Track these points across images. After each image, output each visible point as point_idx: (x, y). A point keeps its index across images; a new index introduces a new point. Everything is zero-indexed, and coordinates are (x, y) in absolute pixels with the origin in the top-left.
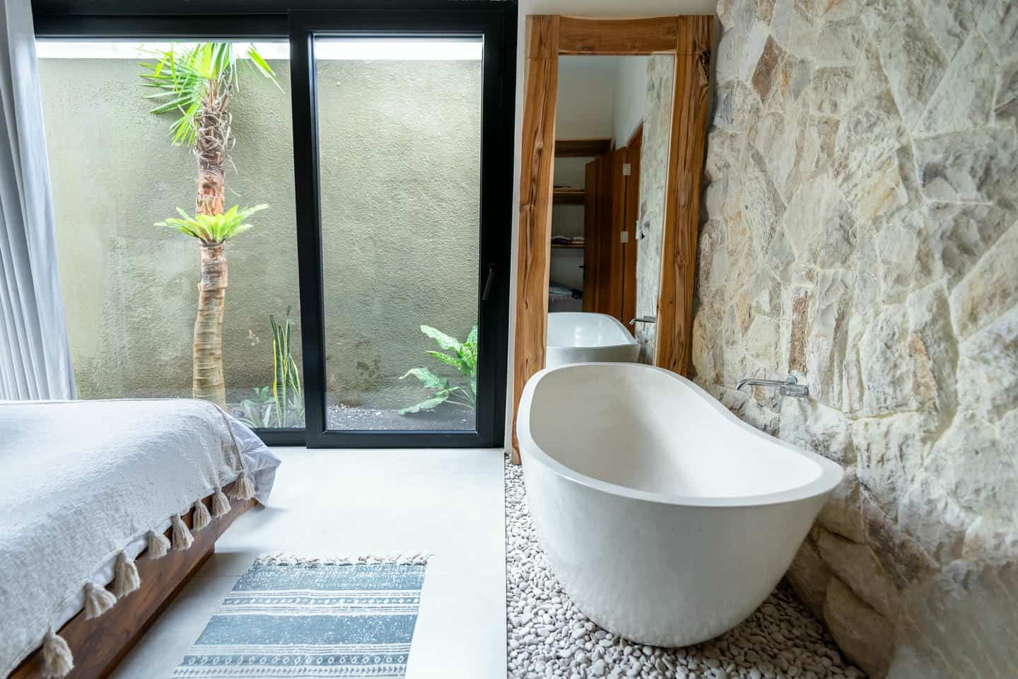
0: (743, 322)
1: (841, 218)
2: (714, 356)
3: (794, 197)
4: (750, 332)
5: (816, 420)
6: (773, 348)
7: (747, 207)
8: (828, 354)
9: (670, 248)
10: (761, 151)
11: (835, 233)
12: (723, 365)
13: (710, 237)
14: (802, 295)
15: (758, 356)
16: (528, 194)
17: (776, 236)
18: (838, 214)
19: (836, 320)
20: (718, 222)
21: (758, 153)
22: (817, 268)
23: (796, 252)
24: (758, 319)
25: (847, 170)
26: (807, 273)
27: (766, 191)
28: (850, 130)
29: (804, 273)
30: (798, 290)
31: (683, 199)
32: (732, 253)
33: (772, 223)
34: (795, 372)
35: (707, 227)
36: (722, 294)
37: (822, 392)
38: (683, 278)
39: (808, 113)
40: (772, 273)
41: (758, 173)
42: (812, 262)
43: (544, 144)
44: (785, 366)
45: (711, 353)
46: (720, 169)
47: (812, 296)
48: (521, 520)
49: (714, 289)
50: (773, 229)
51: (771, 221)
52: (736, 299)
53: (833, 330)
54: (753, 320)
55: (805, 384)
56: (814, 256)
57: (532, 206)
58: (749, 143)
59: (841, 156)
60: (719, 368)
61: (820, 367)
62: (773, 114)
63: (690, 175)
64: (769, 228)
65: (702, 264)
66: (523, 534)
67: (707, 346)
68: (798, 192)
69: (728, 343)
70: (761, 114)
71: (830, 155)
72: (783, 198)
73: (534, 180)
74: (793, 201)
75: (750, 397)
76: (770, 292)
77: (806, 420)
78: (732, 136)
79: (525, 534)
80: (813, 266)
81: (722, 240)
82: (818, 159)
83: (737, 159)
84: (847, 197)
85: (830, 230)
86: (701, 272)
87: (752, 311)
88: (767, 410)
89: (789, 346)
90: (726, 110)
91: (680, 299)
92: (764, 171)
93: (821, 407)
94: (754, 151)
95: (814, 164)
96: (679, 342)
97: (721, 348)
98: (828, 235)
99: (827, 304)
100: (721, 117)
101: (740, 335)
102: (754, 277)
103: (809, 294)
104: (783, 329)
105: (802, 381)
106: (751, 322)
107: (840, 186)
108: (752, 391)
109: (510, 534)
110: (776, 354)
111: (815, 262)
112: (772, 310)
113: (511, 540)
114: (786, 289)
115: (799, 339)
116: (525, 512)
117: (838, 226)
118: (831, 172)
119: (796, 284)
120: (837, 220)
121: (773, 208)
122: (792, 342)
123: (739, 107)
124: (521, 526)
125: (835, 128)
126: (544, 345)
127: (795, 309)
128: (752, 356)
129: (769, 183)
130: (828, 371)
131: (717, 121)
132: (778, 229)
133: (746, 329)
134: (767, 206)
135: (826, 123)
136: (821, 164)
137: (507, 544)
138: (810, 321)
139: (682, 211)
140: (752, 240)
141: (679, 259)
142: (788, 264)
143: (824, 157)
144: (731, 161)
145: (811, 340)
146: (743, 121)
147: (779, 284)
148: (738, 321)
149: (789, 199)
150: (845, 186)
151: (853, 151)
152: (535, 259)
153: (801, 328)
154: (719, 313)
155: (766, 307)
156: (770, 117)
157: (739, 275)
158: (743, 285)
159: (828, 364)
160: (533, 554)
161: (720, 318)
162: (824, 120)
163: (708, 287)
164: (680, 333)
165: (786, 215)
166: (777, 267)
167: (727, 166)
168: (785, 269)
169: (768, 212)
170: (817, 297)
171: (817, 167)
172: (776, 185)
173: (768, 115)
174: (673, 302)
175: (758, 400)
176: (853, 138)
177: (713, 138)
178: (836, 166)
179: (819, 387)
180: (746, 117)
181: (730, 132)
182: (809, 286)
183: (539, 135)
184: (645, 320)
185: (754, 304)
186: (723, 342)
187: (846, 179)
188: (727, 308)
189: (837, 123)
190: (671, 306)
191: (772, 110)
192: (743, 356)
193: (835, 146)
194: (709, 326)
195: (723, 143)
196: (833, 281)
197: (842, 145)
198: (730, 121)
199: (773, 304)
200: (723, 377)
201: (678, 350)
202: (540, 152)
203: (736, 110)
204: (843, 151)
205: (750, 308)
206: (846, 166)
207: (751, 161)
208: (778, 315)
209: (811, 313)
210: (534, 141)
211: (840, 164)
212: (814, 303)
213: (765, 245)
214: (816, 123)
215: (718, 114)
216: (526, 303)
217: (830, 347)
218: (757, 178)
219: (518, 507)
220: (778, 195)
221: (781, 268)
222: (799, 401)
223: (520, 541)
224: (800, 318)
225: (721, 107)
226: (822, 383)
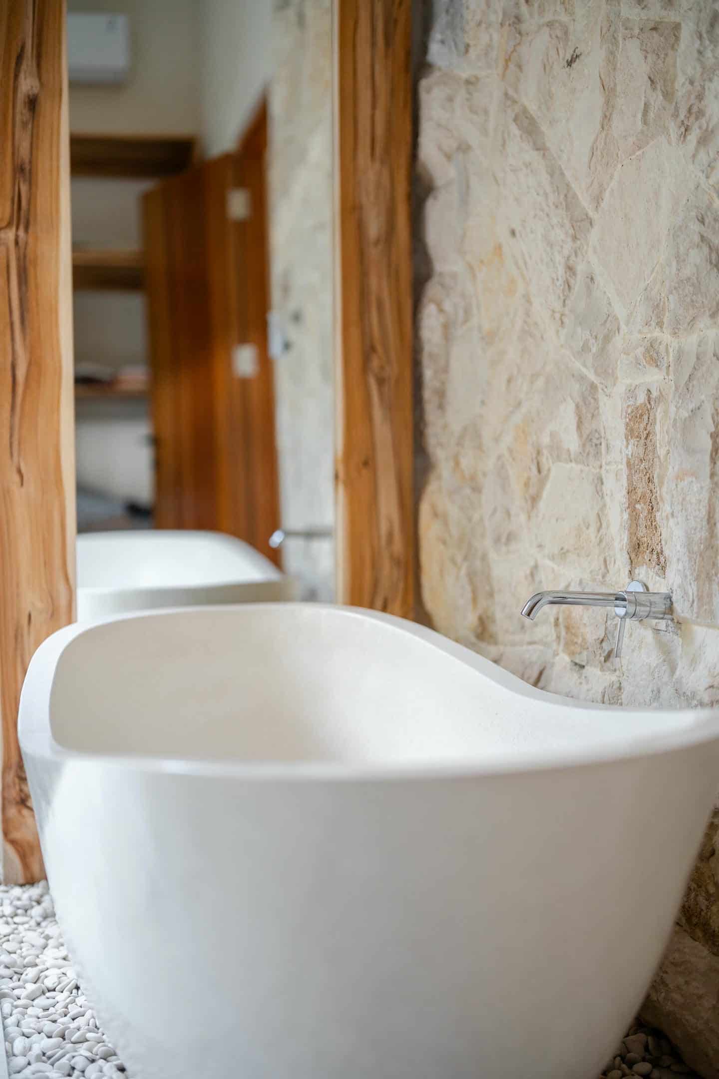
0: (527, 485)
1: (702, 222)
2: (471, 576)
3: (607, 195)
4: (542, 505)
5: (694, 662)
6: (593, 529)
7: (513, 233)
8: (704, 512)
9: (355, 332)
10: (532, 108)
11: (693, 253)
12: (491, 595)
13: (441, 310)
14: (642, 398)
15: (563, 554)
16: (8, 204)
17: (578, 284)
18: (693, 214)
19: (711, 436)
20: (454, 276)
21: (525, 111)
22: (665, 337)
23: (620, 311)
24: (558, 471)
25: (703, 121)
26: (647, 351)
27: (548, 189)
28: (700, 37)
29: (640, 351)
30: (631, 392)
31: (374, 227)
32: (489, 338)
33: (568, 258)
34: (642, 572)
35: (432, 290)
36: (478, 436)
37: (700, 598)
38: (390, 408)
39: (618, 15)
40: (578, 365)
41: (532, 156)
42: (653, 324)
43: (42, 85)
44: (621, 560)
45: (463, 572)
46: (448, 157)
47: (661, 397)
48: (42, 1001)
49: (456, 427)
50: (570, 269)
51: (566, 252)
52: (508, 439)
53: (707, 458)
54: (547, 476)
55: (664, 590)
56: (658, 309)
57: (21, 233)
58: (506, 94)
59: (689, 93)
60: (483, 603)
61: (689, 545)
62: (550, 24)
63: (386, 173)
64: (561, 270)
65: (428, 374)
66: (48, 1026)
67: (453, 561)
68: (614, 184)
69: (497, 540)
70: (524, 27)
71: (668, 95)
72: (585, 201)
73: (22, 170)
74: (604, 205)
75: (556, 654)
76: (577, 406)
77: (673, 670)
78: (468, 82)
79: (57, 1028)
80: (657, 333)
81: (467, 312)
82: (647, 106)
83: (484, 132)
84: (707, 177)
85: (682, 250)
86: (428, 394)
87: (543, 460)
88: (593, 671)
89: (626, 516)
90: (451, 26)
91: (385, 457)
92: (541, 148)
93: (700, 632)
94: (517, 109)
95: (639, 116)
96: (392, 557)
97: (484, 558)
98: (680, 259)
99: (691, 406)
100: (443, 42)
101: (523, 517)
102: (540, 383)
103: (655, 394)
104: (610, 484)
105: (659, 586)
106: (542, 482)
107: (694, 156)
108: (558, 637)
109: (13, 1030)
110: (601, 541)
111: (660, 324)
112: (584, 445)
113: (19, 1044)
114: (609, 396)
115: (643, 496)
116: (49, 983)
117: (697, 239)
118: (674, 130)
119: (628, 381)
120: (695, 227)
121: (567, 222)
122: (631, 507)
123: (478, 17)
124: (41, 1013)
125: (673, 39)
126: (71, 576)
127: (631, 433)
128: (552, 558)
129: (554, 172)
130: (707, 548)
131: (436, 52)
132: (580, 268)
133: (534, 500)
134: (555, 221)
135: (654, 29)
136: (651, 115)
137: (10, 1054)
138: (661, 452)
139: (374, 253)
140: (529, 302)
141: (375, 363)
142: (607, 339)
143: (657, 99)
144: (473, 137)
145: (666, 492)
146: (489, 46)
147: (593, 387)
148: (516, 486)
149: (598, 200)
150: (702, 156)
151: (711, 80)
152: (35, 364)
153: (647, 471)
154: (473, 478)
155: (572, 442)
156: (546, 30)
157: (509, 381)
158: (519, 404)
159: (704, 534)
160: (79, 1067)
161: (477, 490)
162: (652, 25)
163: (445, 426)
164: (390, 535)
165: (594, 235)
166: (585, 348)
167: (464, 148)
168: (603, 350)
169: (559, 234)
170: (671, 397)
171: (645, 122)
172: (568, 174)
173: (540, 27)
174: (368, 463)
175: (572, 654)
176: (709, 54)
177: (429, 91)
178: (682, 117)
179: (692, 590)
180: (496, 36)
181: (464, 75)
182: (654, 378)
183: (28, 63)
184: (310, 535)
185: (546, 440)
186: (488, 542)
187: (703, 141)
188: (490, 464)
189: (677, 27)
190: (364, 472)
191: (548, 17)
192: (532, 563)
193: (675, 76)
194: (453, 512)
195: (450, 99)
196: (698, 358)
197: (690, 71)
198: (462, 48)
199: (586, 432)
200: (494, 621)
201: (388, 572)
202: (32, 103)
203: (472, 24)
204: (692, 83)
205: (539, 453)
206: (701, 113)
207: (515, 130)
208: (598, 454)
209: (661, 432)
210: (16, 76)
211: (690, 111)
212: (666, 412)
213: (558, 306)
214: (637, 31)
215: (437, 35)
216: (19, 472)
217: (705, 495)
218: (528, 165)
219: (31, 973)
220: (575, 196)
221: (594, 350)
222: (657, 631)
223: (41, 1044)
224: (641, 450)
225: (441, 21)
226: (697, 579)
